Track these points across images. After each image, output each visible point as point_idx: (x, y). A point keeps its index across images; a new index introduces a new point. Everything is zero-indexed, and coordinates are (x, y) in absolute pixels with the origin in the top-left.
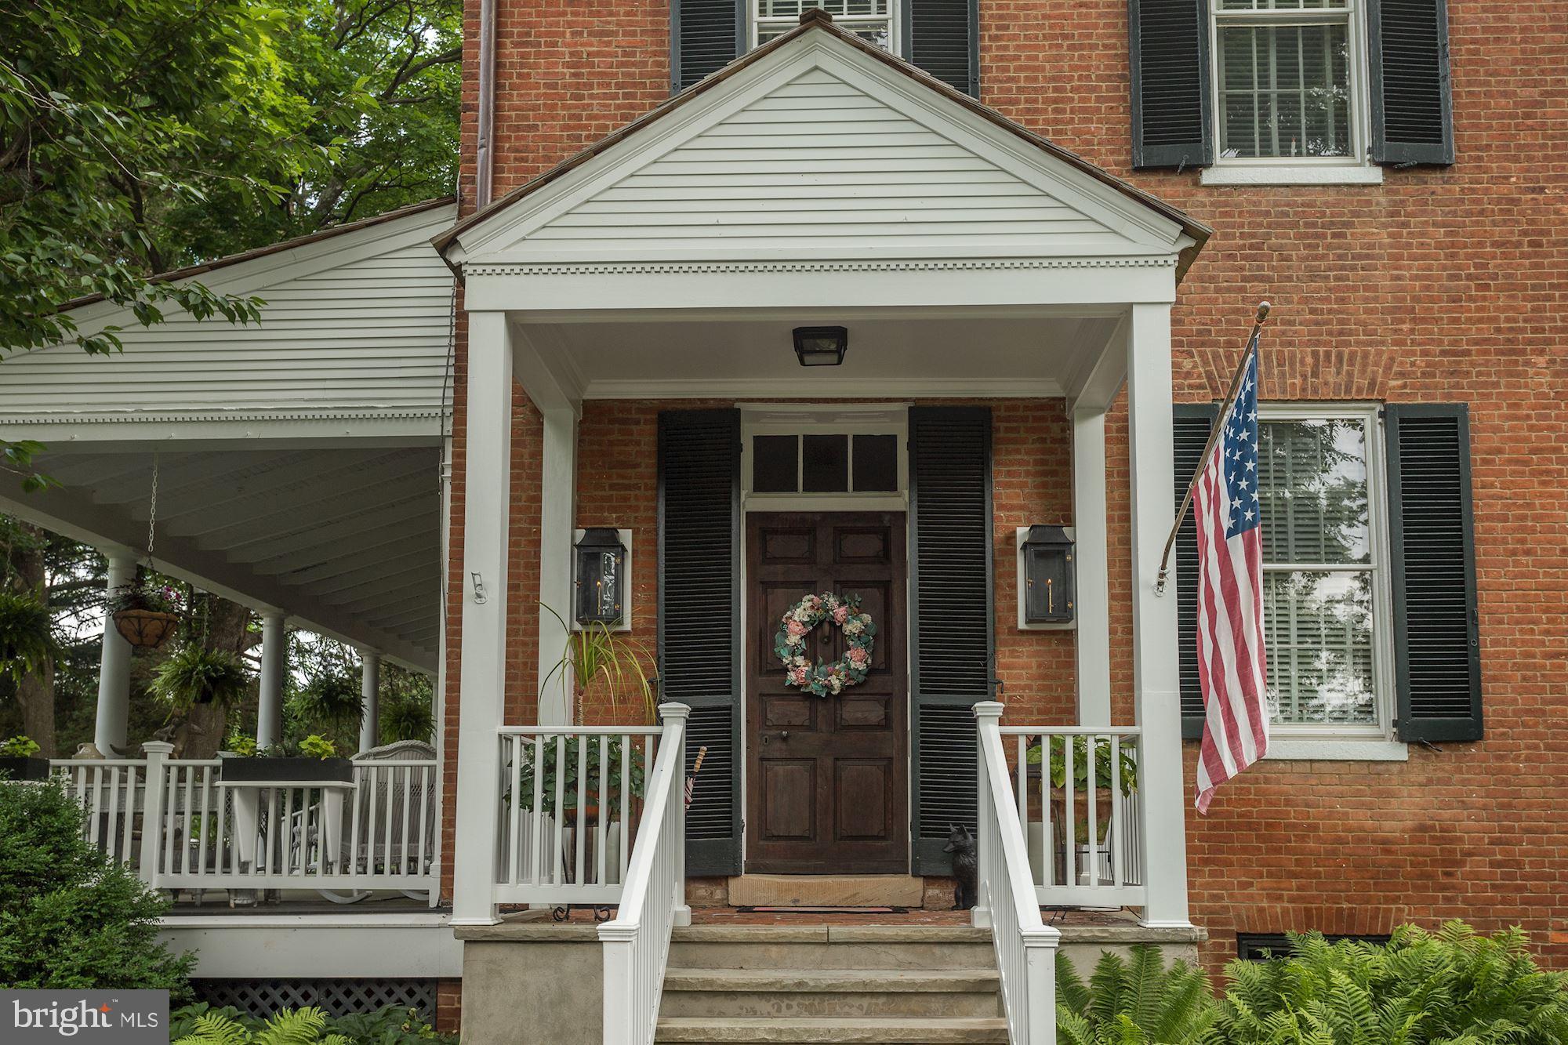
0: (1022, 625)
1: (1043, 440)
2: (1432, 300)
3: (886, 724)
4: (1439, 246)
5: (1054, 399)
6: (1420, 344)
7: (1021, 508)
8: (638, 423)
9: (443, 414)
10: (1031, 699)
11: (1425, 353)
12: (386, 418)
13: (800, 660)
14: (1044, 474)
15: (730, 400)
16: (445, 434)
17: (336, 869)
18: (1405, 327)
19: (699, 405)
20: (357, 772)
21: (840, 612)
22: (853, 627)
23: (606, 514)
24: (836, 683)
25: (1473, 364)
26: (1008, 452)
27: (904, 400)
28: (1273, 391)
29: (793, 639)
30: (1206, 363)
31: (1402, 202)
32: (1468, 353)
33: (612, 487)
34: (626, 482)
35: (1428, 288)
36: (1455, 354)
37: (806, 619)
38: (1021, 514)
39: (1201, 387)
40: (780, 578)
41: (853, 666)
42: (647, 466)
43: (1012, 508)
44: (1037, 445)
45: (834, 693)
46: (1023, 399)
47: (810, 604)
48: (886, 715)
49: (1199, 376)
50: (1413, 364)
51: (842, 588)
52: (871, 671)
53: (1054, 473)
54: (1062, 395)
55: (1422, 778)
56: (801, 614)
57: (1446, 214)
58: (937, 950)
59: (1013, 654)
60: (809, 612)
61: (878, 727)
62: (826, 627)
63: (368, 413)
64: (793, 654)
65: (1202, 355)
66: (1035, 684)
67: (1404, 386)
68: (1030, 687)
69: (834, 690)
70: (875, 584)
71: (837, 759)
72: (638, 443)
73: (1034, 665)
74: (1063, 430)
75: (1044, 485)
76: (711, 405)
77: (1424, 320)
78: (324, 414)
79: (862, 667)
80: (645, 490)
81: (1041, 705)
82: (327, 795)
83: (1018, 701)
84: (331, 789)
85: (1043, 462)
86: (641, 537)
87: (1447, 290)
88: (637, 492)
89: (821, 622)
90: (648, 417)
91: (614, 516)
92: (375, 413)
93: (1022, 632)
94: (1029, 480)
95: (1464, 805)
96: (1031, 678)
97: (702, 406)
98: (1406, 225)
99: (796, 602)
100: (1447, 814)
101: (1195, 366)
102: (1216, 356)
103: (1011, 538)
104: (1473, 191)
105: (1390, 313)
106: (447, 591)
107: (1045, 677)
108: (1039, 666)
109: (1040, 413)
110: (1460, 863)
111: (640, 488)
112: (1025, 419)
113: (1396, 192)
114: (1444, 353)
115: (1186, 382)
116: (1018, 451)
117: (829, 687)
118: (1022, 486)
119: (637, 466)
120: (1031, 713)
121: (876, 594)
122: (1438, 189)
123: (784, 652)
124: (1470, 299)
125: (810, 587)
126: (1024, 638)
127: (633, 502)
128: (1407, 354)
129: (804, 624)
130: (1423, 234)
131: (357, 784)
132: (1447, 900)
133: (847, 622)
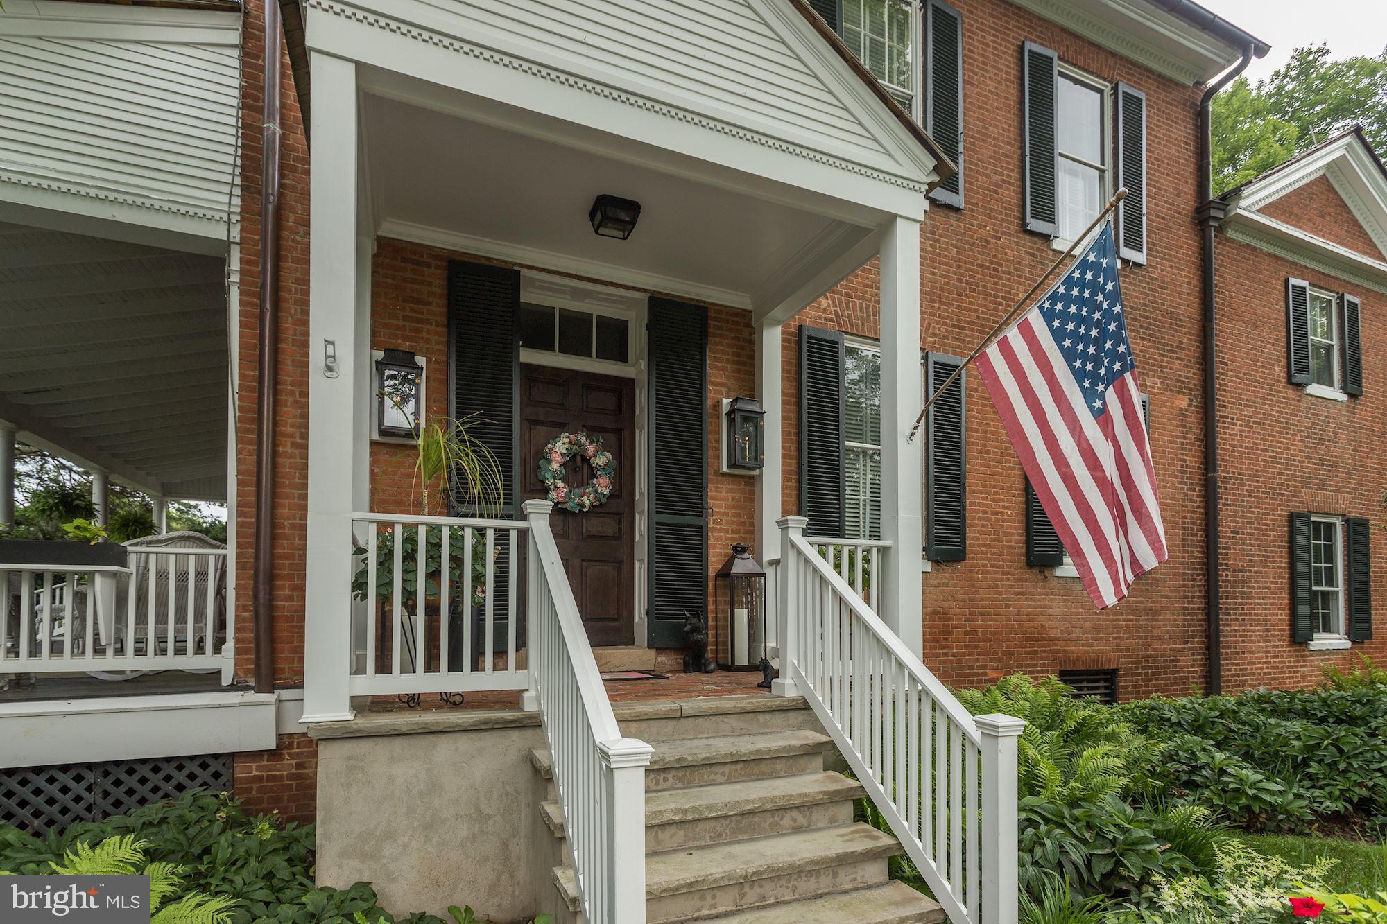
0: (725, 469)
1: (737, 339)
2: (949, 292)
3: (618, 536)
4: (953, 259)
5: (745, 310)
6: (943, 318)
7: (723, 385)
8: (429, 266)
9: (229, 219)
10: (727, 523)
11: (945, 324)
12: (159, 210)
13: (560, 484)
14: (738, 363)
15: (510, 263)
16: (231, 239)
17: (110, 652)
18: (936, 305)
19: (483, 261)
20: (132, 560)
21: (591, 449)
22: (601, 460)
23: (399, 341)
24: (587, 503)
25: (967, 336)
26: (716, 344)
27: (645, 291)
28: (869, 331)
29: (555, 466)
30: (834, 305)
31: (937, 226)
32: (963, 328)
33: (405, 318)
34: (419, 316)
35: (947, 284)
36: (959, 327)
37: (564, 451)
38: (723, 389)
39: (831, 320)
40: (541, 418)
41: (600, 490)
42: (438, 308)
43: (718, 384)
44: (734, 342)
45: (585, 510)
46: (725, 307)
47: (567, 440)
48: (619, 528)
49: (831, 313)
50: (939, 329)
51: (591, 431)
52: (611, 496)
53: (744, 364)
54: (750, 308)
55: (936, 583)
56: (560, 447)
57: (957, 240)
58: (761, 717)
59: (716, 490)
60: (567, 446)
61: (613, 538)
62: (579, 459)
63: (139, 201)
64: (554, 478)
65: (833, 299)
66: (731, 512)
67: (935, 342)
68: (727, 514)
69: (585, 507)
70: (612, 431)
71: (583, 560)
72: (430, 284)
73: (730, 498)
74: (751, 334)
75: (738, 371)
76: (495, 263)
77: (945, 304)
78: (83, 191)
79: (606, 492)
80: (436, 326)
81: (734, 527)
82: (98, 579)
83: (719, 523)
84: (102, 573)
85: (738, 355)
86: (432, 365)
87: (956, 287)
88: (428, 327)
89: (575, 455)
90: (439, 263)
91: (408, 344)
92: (148, 203)
93: (723, 474)
94: (729, 366)
95: (954, 599)
96: (728, 507)
97: (487, 263)
98: (938, 241)
99: (556, 437)
100: (947, 603)
101: (828, 306)
102: (840, 302)
103: (717, 405)
104: (970, 230)
105: (930, 295)
106: (236, 390)
107: (733, 507)
108: (733, 500)
109: (736, 319)
110: (950, 633)
111: (431, 324)
112: (727, 321)
113: (935, 220)
114: (954, 326)
115: (824, 315)
116: (721, 344)
117: (582, 505)
118: (724, 370)
119: (429, 304)
120: (727, 532)
121: (612, 438)
122: (954, 223)
123: (548, 476)
124: (967, 295)
125: (564, 427)
126: (724, 479)
127: (424, 335)
128: (937, 322)
129: (562, 454)
130: (946, 250)
131: (132, 568)
132: (945, 654)
133: (595, 456)
